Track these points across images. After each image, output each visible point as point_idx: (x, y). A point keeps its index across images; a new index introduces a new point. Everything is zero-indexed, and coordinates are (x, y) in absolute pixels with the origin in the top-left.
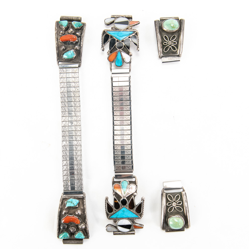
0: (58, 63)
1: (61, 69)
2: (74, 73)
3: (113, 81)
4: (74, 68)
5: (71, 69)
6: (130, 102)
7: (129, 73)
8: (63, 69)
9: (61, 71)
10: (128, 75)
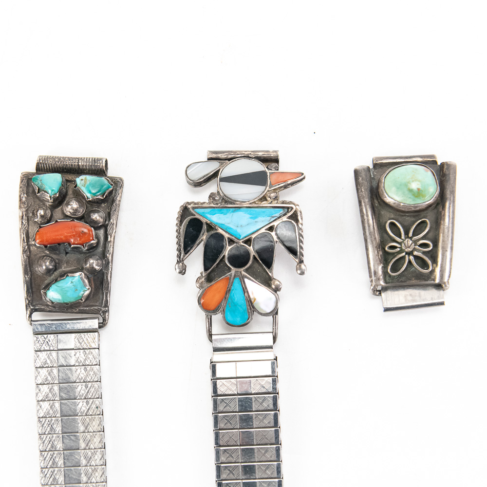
0: (30, 316)
1: (39, 336)
2: (83, 349)
3: (218, 375)
4: (82, 334)
5: (73, 335)
6: (278, 450)
7: (271, 347)
8: (45, 336)
9: (38, 345)
10: (269, 355)
